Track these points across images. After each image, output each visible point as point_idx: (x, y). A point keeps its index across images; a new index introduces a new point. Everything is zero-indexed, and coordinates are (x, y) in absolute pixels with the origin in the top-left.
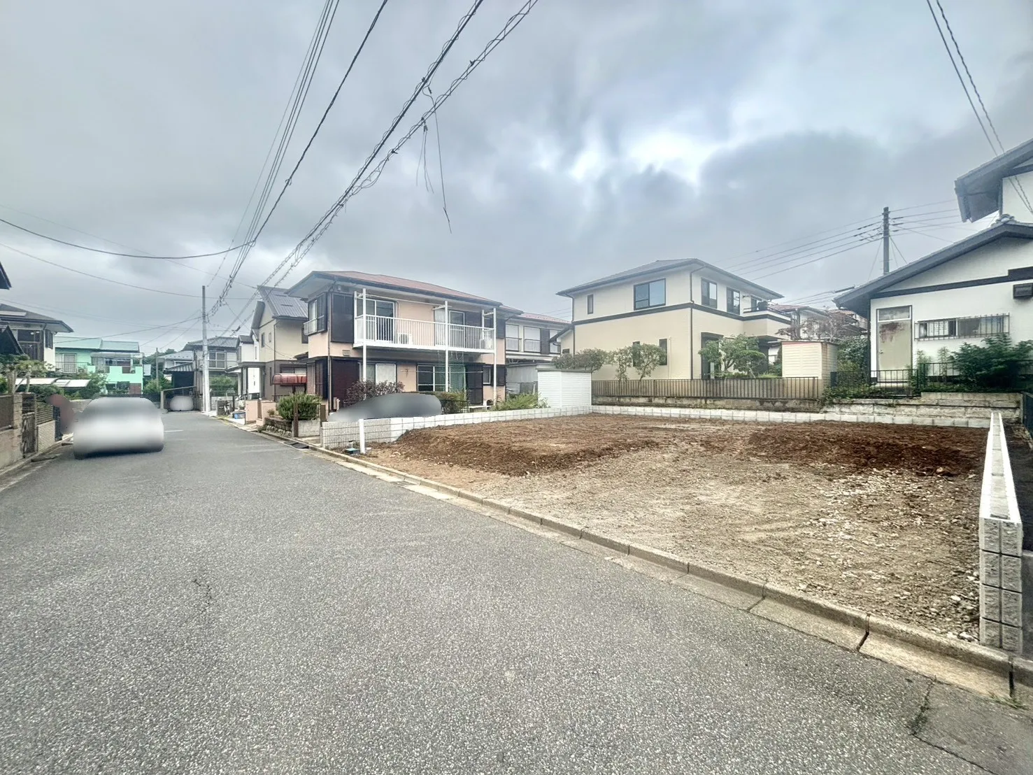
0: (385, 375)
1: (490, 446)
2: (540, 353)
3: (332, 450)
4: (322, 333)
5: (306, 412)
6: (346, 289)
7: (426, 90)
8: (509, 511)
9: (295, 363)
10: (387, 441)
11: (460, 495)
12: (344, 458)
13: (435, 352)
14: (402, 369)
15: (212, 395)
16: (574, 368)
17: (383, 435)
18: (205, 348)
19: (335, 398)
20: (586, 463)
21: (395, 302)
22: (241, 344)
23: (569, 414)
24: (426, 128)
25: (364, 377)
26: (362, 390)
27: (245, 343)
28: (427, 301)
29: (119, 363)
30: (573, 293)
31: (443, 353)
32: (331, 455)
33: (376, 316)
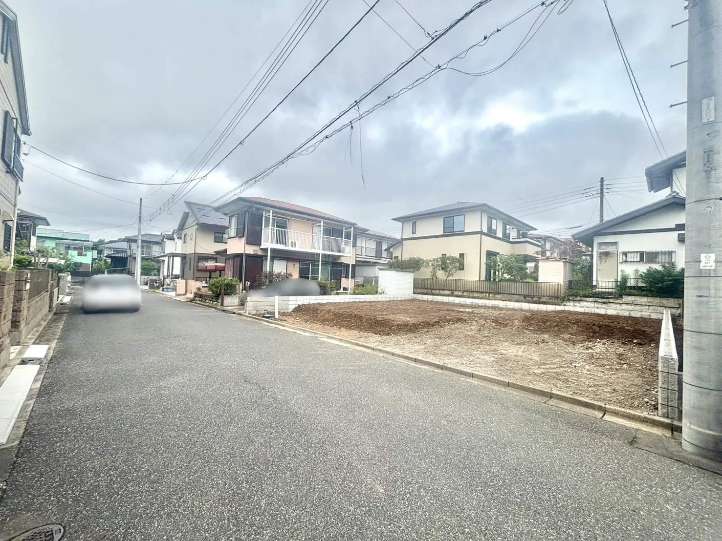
0: (279, 267)
1: (362, 317)
2: (376, 257)
3: (253, 315)
4: (240, 237)
5: (229, 290)
6: (258, 209)
7: (356, 107)
8: (393, 354)
9: (214, 256)
10: (286, 311)
11: (357, 344)
12: (266, 321)
13: (313, 254)
14: (290, 264)
15: (142, 274)
16: (402, 269)
17: (284, 307)
18: (139, 242)
19: (247, 282)
20: (426, 330)
21: (288, 219)
22: (165, 240)
23: (399, 299)
24: (352, 127)
25: (267, 267)
26: (266, 277)
27: (168, 239)
28: (309, 220)
29: (75, 249)
30: (403, 220)
31: (318, 255)
32: (255, 318)
33: (275, 228)
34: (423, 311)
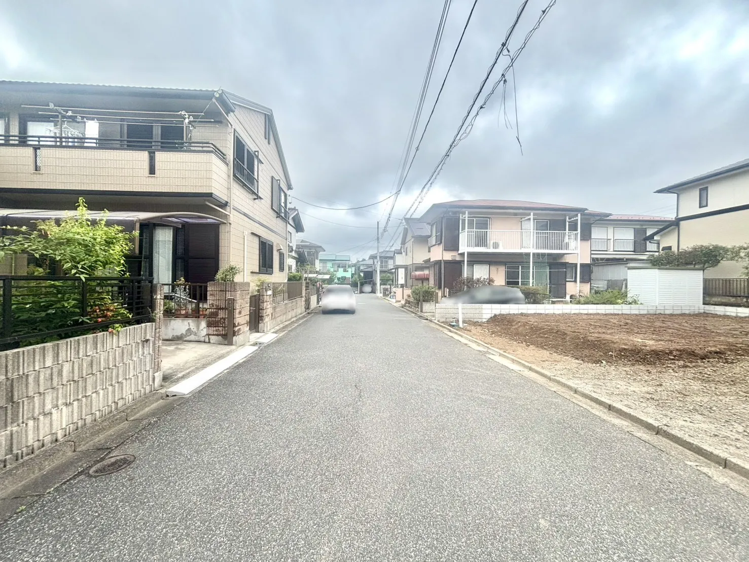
0: (480, 272)
1: (566, 334)
2: (634, 251)
3: (442, 323)
4: (439, 244)
5: (427, 297)
6: (455, 213)
7: (505, 52)
8: (576, 392)
9: (423, 265)
10: (480, 321)
11: (531, 369)
12: (448, 329)
13: (520, 255)
14: (493, 268)
15: (380, 285)
16: (678, 265)
17: (477, 316)
18: (378, 258)
19: (445, 288)
20: (681, 363)
21: (489, 218)
22: (396, 254)
23: (667, 312)
24: (505, 81)
25: (465, 273)
26: (464, 283)
27: (398, 253)
28: (516, 214)
29: (342, 267)
30: (678, 189)
31: (528, 255)
32: (441, 326)
33: (475, 230)
34: (706, 333)
